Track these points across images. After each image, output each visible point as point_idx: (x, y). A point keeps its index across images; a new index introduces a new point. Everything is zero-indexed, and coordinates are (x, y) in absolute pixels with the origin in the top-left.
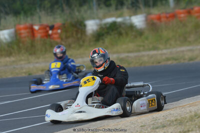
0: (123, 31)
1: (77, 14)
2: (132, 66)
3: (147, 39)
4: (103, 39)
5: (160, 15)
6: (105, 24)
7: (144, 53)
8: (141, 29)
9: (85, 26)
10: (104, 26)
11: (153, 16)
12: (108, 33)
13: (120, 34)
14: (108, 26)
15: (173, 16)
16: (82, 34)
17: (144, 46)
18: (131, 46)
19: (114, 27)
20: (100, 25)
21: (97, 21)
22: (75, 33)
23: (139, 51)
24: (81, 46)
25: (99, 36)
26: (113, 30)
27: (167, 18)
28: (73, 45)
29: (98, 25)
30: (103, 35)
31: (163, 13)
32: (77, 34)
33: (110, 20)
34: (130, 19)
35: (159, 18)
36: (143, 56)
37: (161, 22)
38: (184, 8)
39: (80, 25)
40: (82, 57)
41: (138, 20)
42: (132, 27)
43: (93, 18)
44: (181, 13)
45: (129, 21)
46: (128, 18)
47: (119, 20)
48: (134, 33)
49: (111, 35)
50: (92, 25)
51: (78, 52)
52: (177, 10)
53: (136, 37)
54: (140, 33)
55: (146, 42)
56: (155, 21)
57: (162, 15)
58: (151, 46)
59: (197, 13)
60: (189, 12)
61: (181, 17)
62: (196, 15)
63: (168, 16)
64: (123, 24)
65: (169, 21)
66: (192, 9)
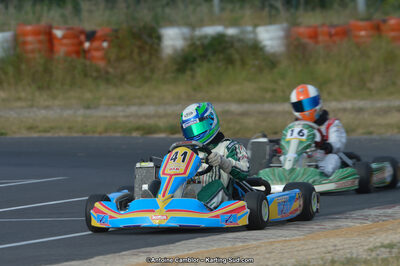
0: (236, 57)
3: (283, 76)
4: (192, 70)
5: (316, 28)
6: (201, 38)
8: (274, 54)
9: (159, 38)
10: (198, 43)
11: (302, 30)
12: (204, 57)
13: (230, 61)
14: (206, 42)
15: (345, 33)
16: (151, 55)
17: (274, 91)
18: (249, 88)
19: (218, 45)
20: (191, 39)
21: (185, 30)
22: (136, 51)
23: (263, 100)
24: (145, 80)
26: (215, 53)
27: (331, 35)
30: (194, 60)
31: (323, 25)
32: (140, 55)
33: (211, 30)
34: (254, 32)
35: (314, 36)
37: (317, 42)
38: (368, 19)
39: (150, 36)
41: (270, 36)
42: (256, 48)
44: (360, 29)
45: (251, 36)
46: (250, 28)
47: (231, 31)
48: (257, 62)
49: (209, 62)
52: (353, 22)
53: (260, 70)
54: (270, 62)
55: (281, 82)
56: (306, 40)
57: (320, 30)
59: (393, 30)
60: (377, 28)
61: (362, 37)
62: (392, 34)
63: (333, 31)
64: (239, 40)
65: (334, 42)
66: (384, 21)
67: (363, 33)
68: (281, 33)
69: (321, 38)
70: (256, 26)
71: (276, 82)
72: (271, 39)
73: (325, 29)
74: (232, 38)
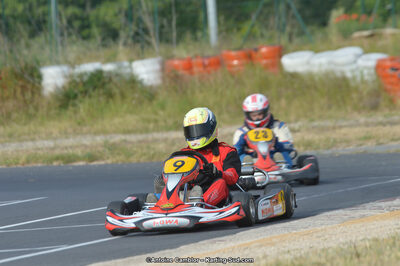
0: (116, 91)
1: (25, 52)
2: (134, 160)
3: (163, 107)
4: (74, 105)
5: (190, 60)
6: (81, 76)
7: (157, 135)
8: (151, 87)
9: (40, 77)
10: (78, 80)
11: (176, 62)
12: (85, 93)
13: (110, 95)
14: (86, 78)
15: (218, 63)
16: (33, 93)
17: (156, 121)
18: (132, 120)
19: (97, 80)
20: (71, 76)
21: (65, 68)
22: (19, 90)
23: (147, 131)
24: (30, 117)
25: (67, 98)
26: (95, 88)
27: (204, 66)
28: (15, 115)
29: (65, 77)
30: (75, 96)
31: (196, 56)
32: (23, 93)
33: (89, 67)
34: (131, 67)
35: (189, 67)
36: (156, 141)
37: (192, 73)
38: (240, 49)
39: (32, 75)
40: (33, 140)
41: (146, 70)
42: (133, 82)
43: (58, 63)
44: (233, 58)
45: (128, 70)
46: (126, 64)
47: (108, 67)
48: (136, 95)
49: (90, 97)
50: (53, 77)
51: (26, 129)
52: (224, 52)
53: (140, 103)
54: (150, 95)
55: (161, 113)
56: (181, 72)
57: (194, 61)
58: (170, 122)
59: (266, 58)
60: (249, 57)
61: (233, 66)
62: (264, 62)
63: (206, 62)
64: (117, 75)
65: (209, 72)
66: (256, 50)
67: (235, 62)
68: (157, 67)
69: (195, 69)
70: (131, 61)
71: (156, 113)
72: (147, 73)
73: (199, 61)
74: (110, 73)
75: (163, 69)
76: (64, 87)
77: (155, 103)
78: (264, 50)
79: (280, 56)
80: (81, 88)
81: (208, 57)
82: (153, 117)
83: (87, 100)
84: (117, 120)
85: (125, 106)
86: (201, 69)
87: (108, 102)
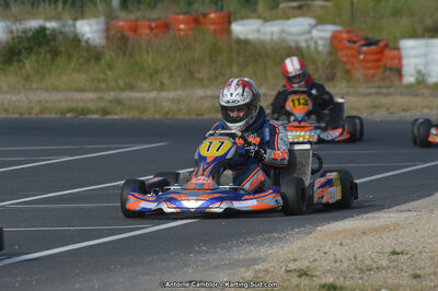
0: (62, 48)
3: (110, 67)
4: (19, 61)
5: (136, 20)
6: (25, 31)
8: (95, 47)
10: (22, 35)
11: (121, 23)
12: (30, 50)
13: (55, 53)
14: (30, 34)
15: (165, 26)
17: (106, 81)
18: (80, 78)
19: (42, 38)
25: (12, 54)
26: (40, 45)
27: (151, 29)
30: (20, 52)
33: (34, 24)
34: (74, 26)
35: (134, 28)
37: (137, 35)
38: (187, 13)
41: (89, 29)
42: (76, 39)
44: (180, 22)
45: (73, 29)
46: (70, 22)
47: (51, 25)
49: (36, 53)
52: (171, 15)
53: (88, 61)
54: (93, 55)
55: (109, 73)
56: (127, 34)
57: (140, 23)
58: (122, 84)
59: (214, 24)
60: (197, 21)
61: (180, 30)
62: (213, 27)
63: (153, 25)
64: (61, 33)
65: (155, 35)
66: (205, 15)
67: (182, 26)
68: (102, 27)
69: (141, 31)
70: (75, 19)
71: (105, 74)
72: (92, 32)
73: (147, 23)
74: (54, 30)
75: (107, 30)
76: (8, 42)
77: (102, 62)
78: (212, 15)
79: (230, 23)
80: (26, 44)
81: (154, 20)
82: (102, 76)
83: (33, 57)
84: (64, 78)
85: (72, 65)
86: (148, 31)
87: (53, 60)
